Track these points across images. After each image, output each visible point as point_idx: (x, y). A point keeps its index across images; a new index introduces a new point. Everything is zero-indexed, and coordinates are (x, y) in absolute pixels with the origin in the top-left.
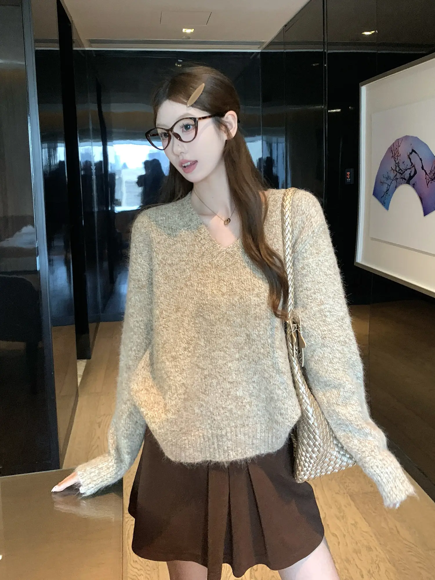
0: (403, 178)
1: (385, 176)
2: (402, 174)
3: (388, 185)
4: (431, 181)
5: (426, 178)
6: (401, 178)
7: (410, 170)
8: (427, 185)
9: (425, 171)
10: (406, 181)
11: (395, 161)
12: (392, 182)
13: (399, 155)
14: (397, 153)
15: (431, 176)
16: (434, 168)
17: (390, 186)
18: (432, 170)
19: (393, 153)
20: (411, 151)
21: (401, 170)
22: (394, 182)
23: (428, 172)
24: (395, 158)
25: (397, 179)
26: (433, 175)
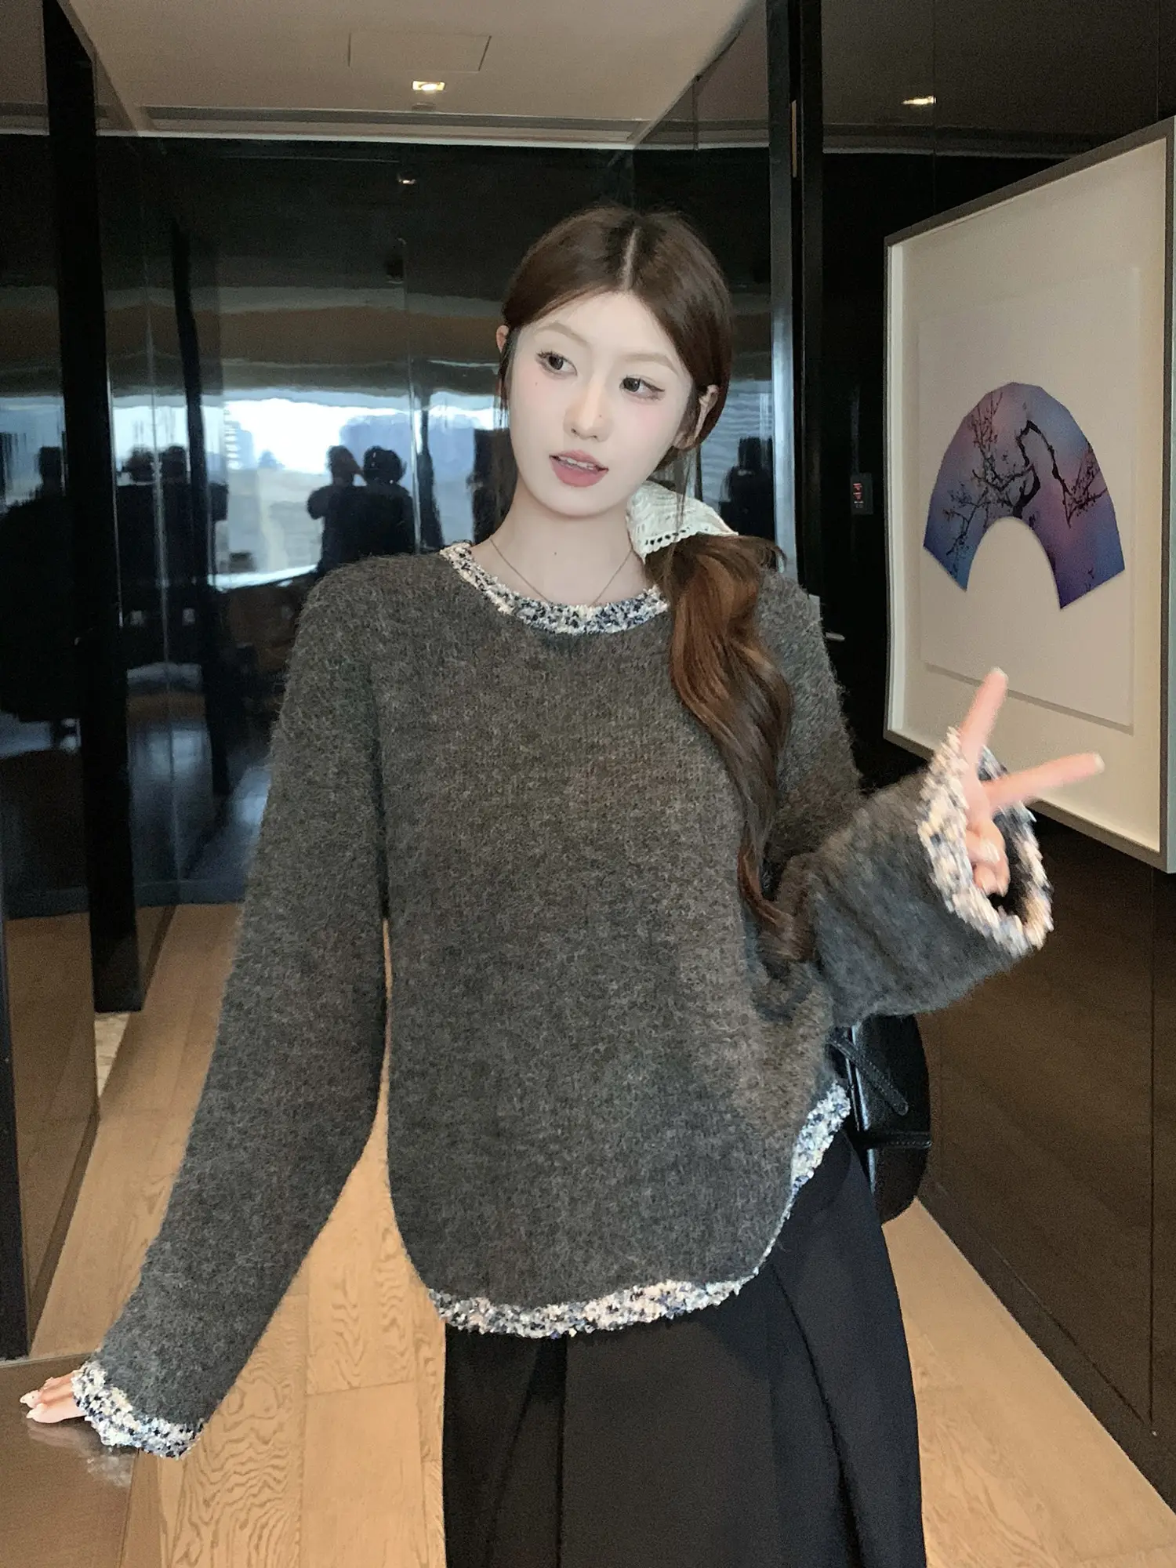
0: (1004, 501)
1: (955, 495)
2: (1001, 489)
4: (1077, 511)
5: (1064, 503)
6: (999, 501)
7: (1024, 478)
8: (1069, 520)
9: (1062, 482)
10: (1012, 510)
11: (983, 454)
12: (974, 512)
13: (993, 438)
14: (989, 431)
15: (1076, 496)
16: (1088, 473)
17: (969, 522)
18: (1081, 478)
19: (976, 431)
20: (1024, 427)
21: (999, 479)
22: (980, 512)
23: (1070, 484)
24: (982, 446)
25: (989, 503)
26: (1084, 494)
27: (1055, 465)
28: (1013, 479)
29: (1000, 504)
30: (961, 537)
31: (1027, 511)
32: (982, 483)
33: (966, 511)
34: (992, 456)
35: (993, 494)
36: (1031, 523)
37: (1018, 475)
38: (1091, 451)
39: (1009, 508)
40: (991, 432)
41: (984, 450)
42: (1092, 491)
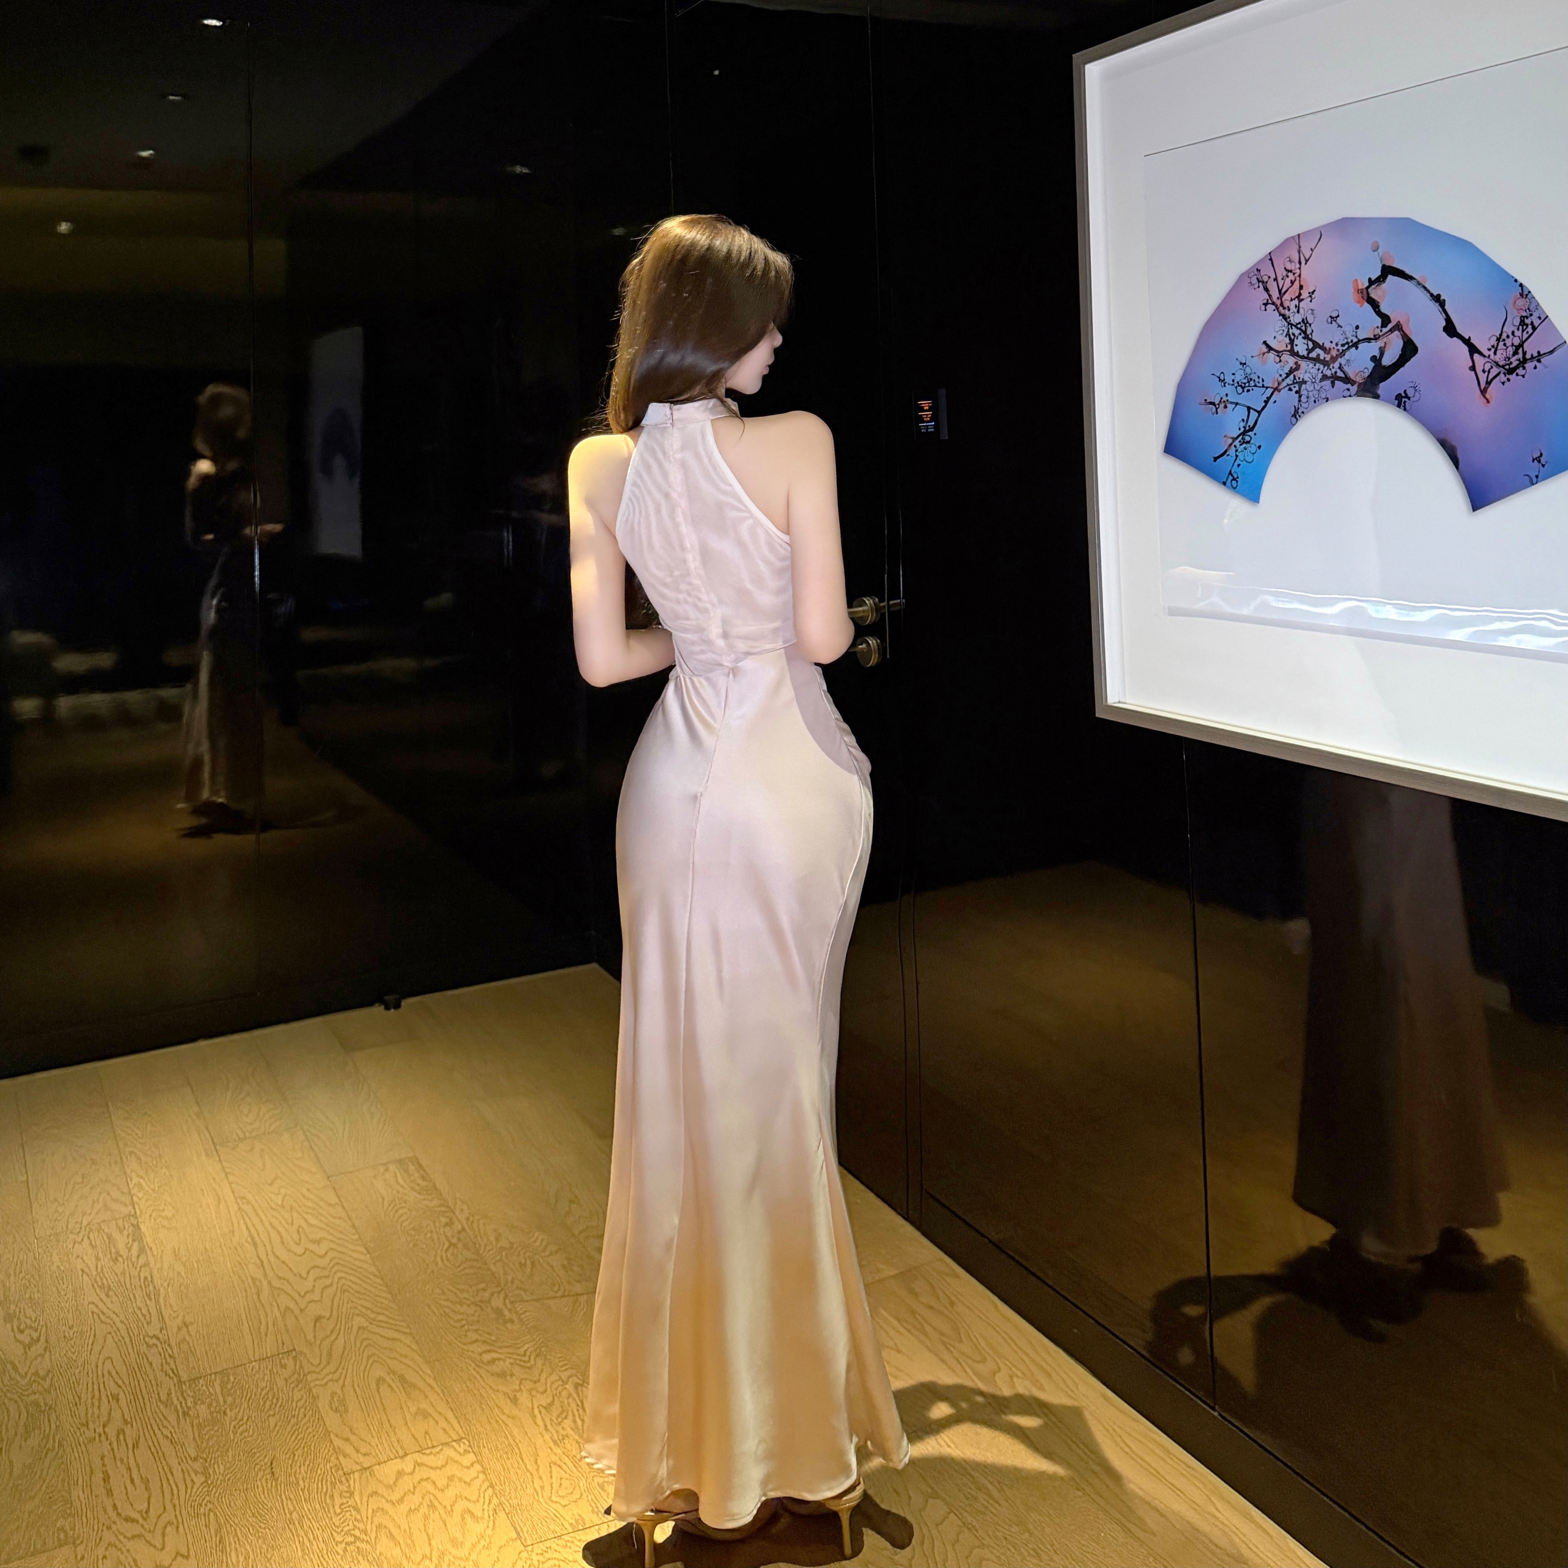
0: (1334, 378)
1: (1229, 379)
2: (1325, 363)
3: (1249, 408)
4: (1502, 377)
5: (1473, 368)
6: (1325, 377)
7: (1380, 343)
8: (1483, 392)
9: (1467, 342)
10: (1354, 389)
11: (1284, 317)
12: (1269, 398)
13: (1305, 294)
14: (1297, 284)
15: (1500, 357)
16: (1522, 323)
17: (1259, 413)
18: (1508, 329)
19: (1266, 290)
20: (1376, 273)
21: (1322, 348)
22: (1286, 399)
23: (1482, 345)
24: (1280, 307)
25: (1304, 382)
26: (1515, 353)
27: (1448, 320)
28: (1356, 345)
29: (1328, 383)
30: (1244, 434)
31: (1389, 386)
32: (1286, 357)
33: (1256, 398)
34: (1305, 321)
35: (1308, 371)
36: (1401, 401)
37: (1368, 340)
38: (1524, 293)
39: (1349, 386)
40: (1301, 287)
41: (1287, 312)
42: (1531, 348)
